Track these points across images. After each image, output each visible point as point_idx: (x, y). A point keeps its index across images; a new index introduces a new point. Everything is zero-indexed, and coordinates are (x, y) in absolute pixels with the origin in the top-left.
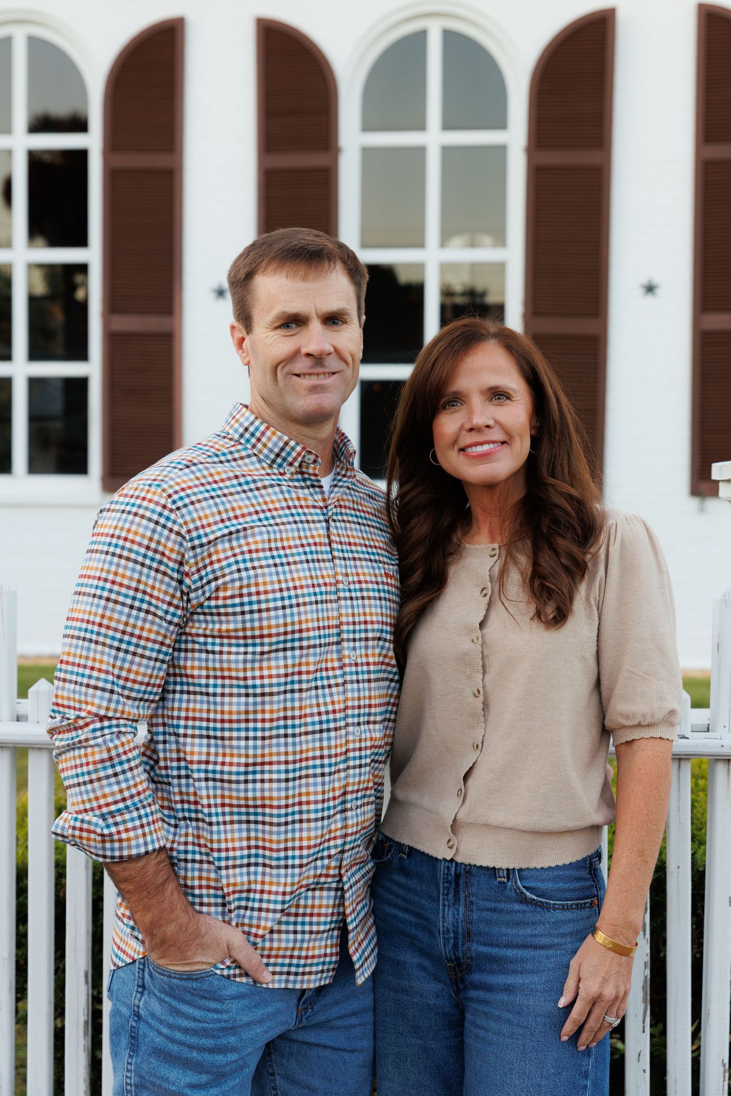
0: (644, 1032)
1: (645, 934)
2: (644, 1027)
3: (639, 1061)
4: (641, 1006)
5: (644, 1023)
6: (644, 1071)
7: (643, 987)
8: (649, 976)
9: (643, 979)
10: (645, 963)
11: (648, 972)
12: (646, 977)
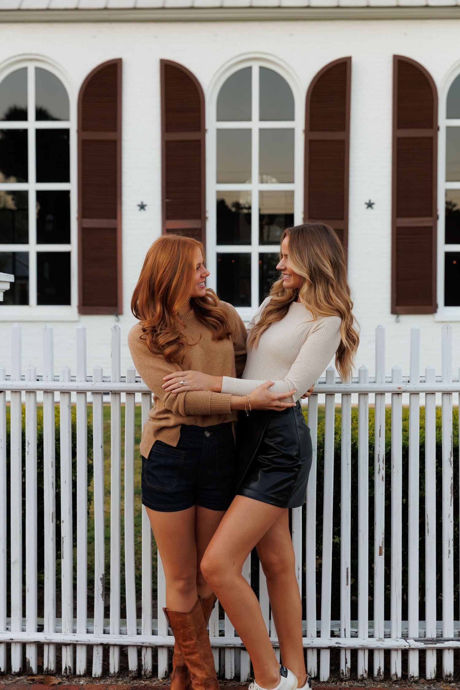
0: (451, 506)
1: (451, 466)
2: (451, 504)
3: (449, 518)
4: (450, 495)
5: (451, 502)
6: (451, 522)
7: (451, 487)
8: (453, 483)
9: (450, 484)
10: (451, 478)
11: (452, 481)
12: (452, 483)
